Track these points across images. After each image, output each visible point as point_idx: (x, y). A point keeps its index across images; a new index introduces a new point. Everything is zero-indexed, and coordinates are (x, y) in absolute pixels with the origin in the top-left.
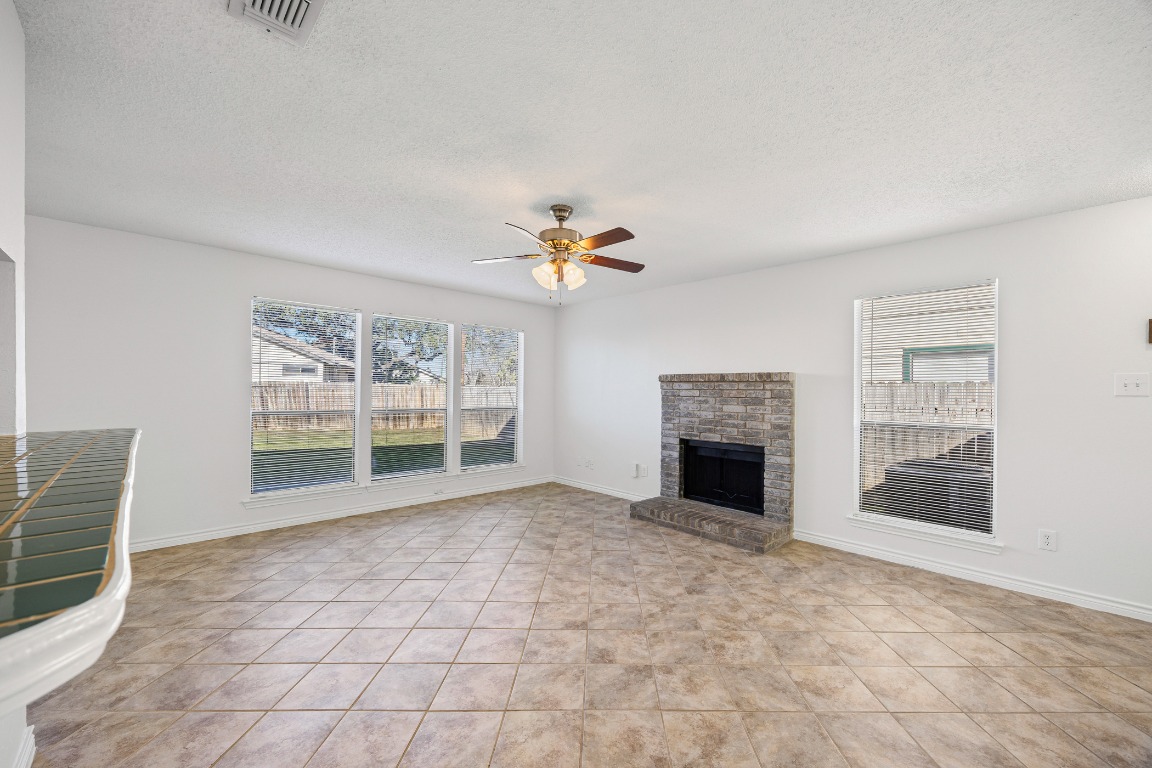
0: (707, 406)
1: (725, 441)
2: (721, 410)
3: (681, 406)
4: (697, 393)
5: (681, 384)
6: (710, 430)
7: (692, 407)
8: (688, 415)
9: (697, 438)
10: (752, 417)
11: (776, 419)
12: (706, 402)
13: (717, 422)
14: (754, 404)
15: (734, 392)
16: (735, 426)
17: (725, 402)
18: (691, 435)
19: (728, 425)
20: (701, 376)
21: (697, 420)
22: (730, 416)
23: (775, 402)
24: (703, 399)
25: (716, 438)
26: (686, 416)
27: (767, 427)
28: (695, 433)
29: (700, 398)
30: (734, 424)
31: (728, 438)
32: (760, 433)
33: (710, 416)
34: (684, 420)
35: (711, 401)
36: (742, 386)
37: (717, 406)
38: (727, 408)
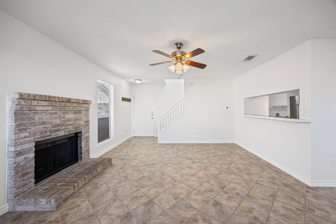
0: (56, 116)
1: (66, 134)
2: (64, 117)
3: (37, 118)
4: (50, 108)
5: (40, 102)
6: (58, 130)
7: (46, 117)
8: (44, 123)
9: (50, 137)
10: (77, 119)
11: (86, 119)
12: (56, 113)
13: (62, 124)
14: (78, 113)
15: (71, 108)
16: (71, 125)
17: (66, 113)
18: (45, 137)
19: (67, 125)
20: (58, 98)
21: (50, 126)
22: (69, 120)
23: (85, 112)
24: (54, 112)
25: (62, 133)
26: (40, 124)
27: (83, 122)
28: (48, 134)
29: (52, 112)
30: (70, 124)
31: (68, 132)
32: (81, 126)
33: (58, 121)
34: (40, 128)
35: (58, 112)
36: (76, 105)
37: (62, 115)
38: (68, 116)
